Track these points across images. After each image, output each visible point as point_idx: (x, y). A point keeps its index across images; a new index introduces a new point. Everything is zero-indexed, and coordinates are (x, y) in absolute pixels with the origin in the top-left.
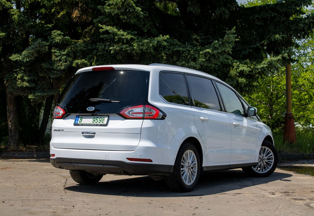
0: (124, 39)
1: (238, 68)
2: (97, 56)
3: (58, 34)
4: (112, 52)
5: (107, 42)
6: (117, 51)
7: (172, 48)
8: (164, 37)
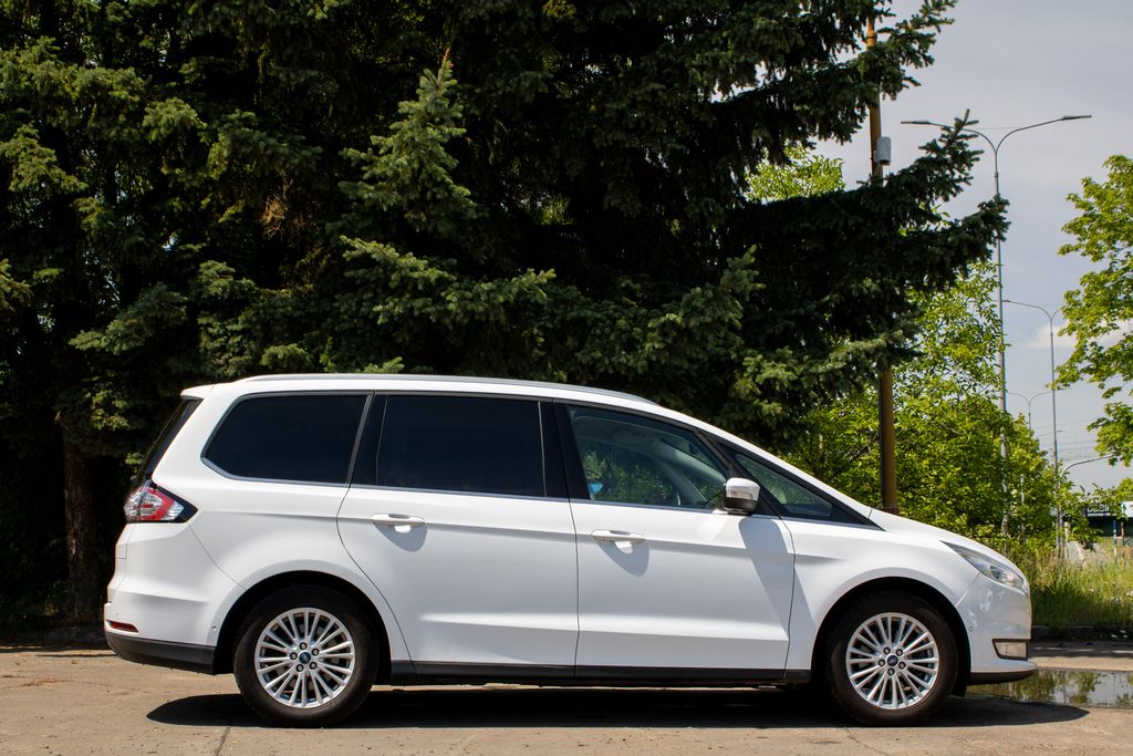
0: (416, 279)
1: (759, 373)
2: (333, 333)
3: (217, 271)
4: (379, 322)
5: (367, 291)
6: (396, 319)
8: (541, 277)
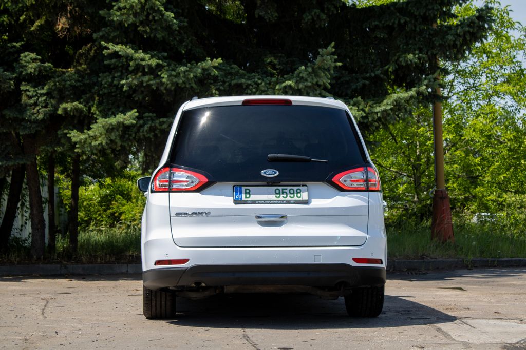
0: (144, 65)
2: (99, 95)
3: (31, 59)
4: (124, 89)
5: (117, 71)
6: (134, 87)
7: (228, 80)
8: (215, 62)
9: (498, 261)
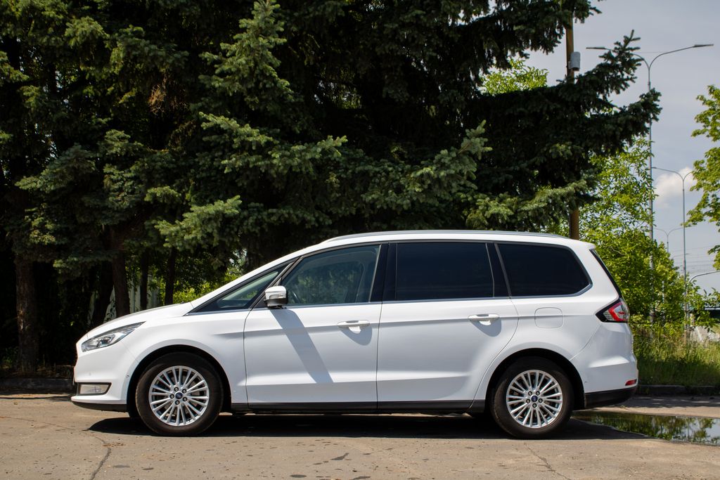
0: (251, 142)
1: (487, 210)
2: (195, 180)
3: (118, 137)
4: (225, 172)
5: (218, 151)
6: (237, 170)
8: (337, 142)
9: (650, 388)
